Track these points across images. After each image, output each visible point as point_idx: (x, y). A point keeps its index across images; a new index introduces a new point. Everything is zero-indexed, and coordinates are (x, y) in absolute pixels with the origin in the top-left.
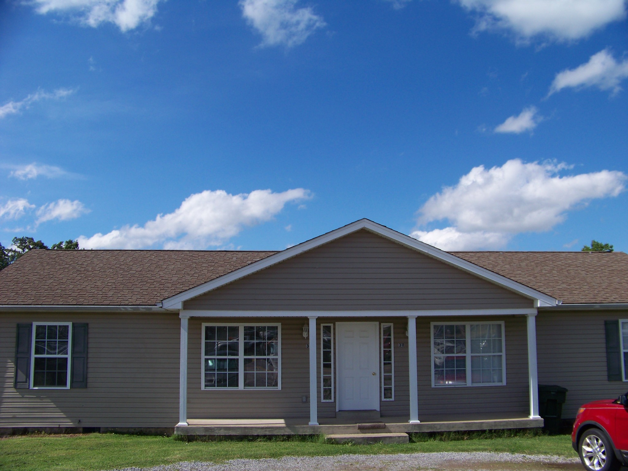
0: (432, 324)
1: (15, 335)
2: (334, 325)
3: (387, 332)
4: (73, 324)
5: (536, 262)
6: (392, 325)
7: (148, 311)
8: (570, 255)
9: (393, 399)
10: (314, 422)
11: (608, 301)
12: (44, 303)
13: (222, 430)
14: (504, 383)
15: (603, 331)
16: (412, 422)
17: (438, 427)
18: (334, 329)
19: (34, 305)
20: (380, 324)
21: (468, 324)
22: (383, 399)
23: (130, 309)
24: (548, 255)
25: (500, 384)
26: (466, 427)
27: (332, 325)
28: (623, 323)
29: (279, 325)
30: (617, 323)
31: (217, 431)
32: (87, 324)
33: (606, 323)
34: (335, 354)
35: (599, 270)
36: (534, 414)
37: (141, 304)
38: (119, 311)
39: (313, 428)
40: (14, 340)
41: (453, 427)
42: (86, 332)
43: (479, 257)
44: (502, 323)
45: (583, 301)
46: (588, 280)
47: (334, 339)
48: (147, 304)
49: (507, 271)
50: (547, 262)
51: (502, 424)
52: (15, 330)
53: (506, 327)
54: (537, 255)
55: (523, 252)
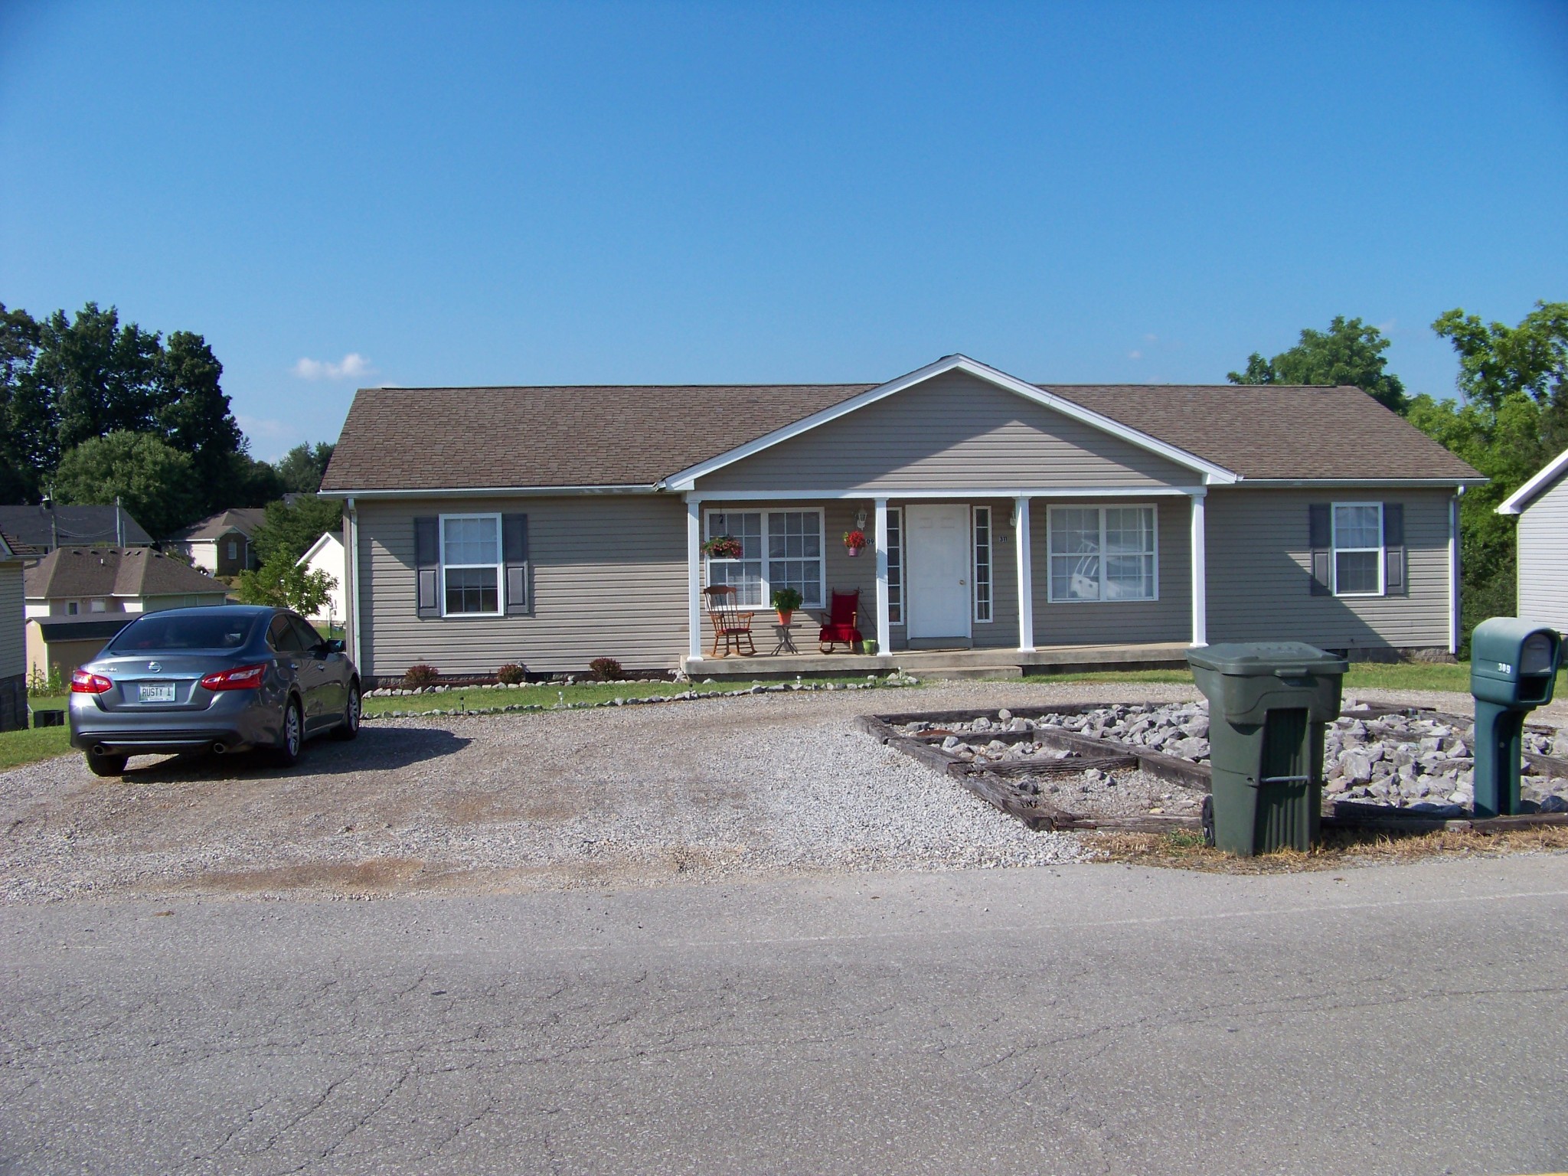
0: (1049, 507)
1: (411, 535)
2: (904, 509)
3: (982, 518)
4: (503, 516)
5: (1209, 405)
6: (989, 508)
7: (627, 493)
8: (1265, 393)
9: (990, 620)
10: (884, 651)
11: (1317, 473)
12: (459, 485)
13: (754, 666)
14: (1156, 597)
15: (1307, 521)
16: (1022, 649)
17: (1062, 658)
18: (904, 515)
19: (445, 488)
20: (971, 507)
21: (1102, 508)
22: (977, 621)
23: (598, 492)
24: (1228, 393)
25: (1149, 599)
26: (1102, 658)
27: (900, 509)
28: (1337, 508)
29: (821, 510)
30: (1328, 508)
31: (747, 668)
32: (525, 516)
33: (1312, 509)
34: (905, 552)
35: (1310, 420)
36: (1199, 641)
37: (613, 482)
38: (581, 494)
39: (884, 659)
40: (412, 543)
41: (1083, 658)
42: (524, 529)
43: (1115, 396)
44: (1154, 507)
45: (1278, 475)
46: (1290, 440)
47: (904, 530)
48: (620, 482)
49: (1161, 421)
50: (1227, 405)
51: (1153, 654)
52: (411, 527)
53: (1159, 512)
54: (1212, 392)
55: (1188, 386)
